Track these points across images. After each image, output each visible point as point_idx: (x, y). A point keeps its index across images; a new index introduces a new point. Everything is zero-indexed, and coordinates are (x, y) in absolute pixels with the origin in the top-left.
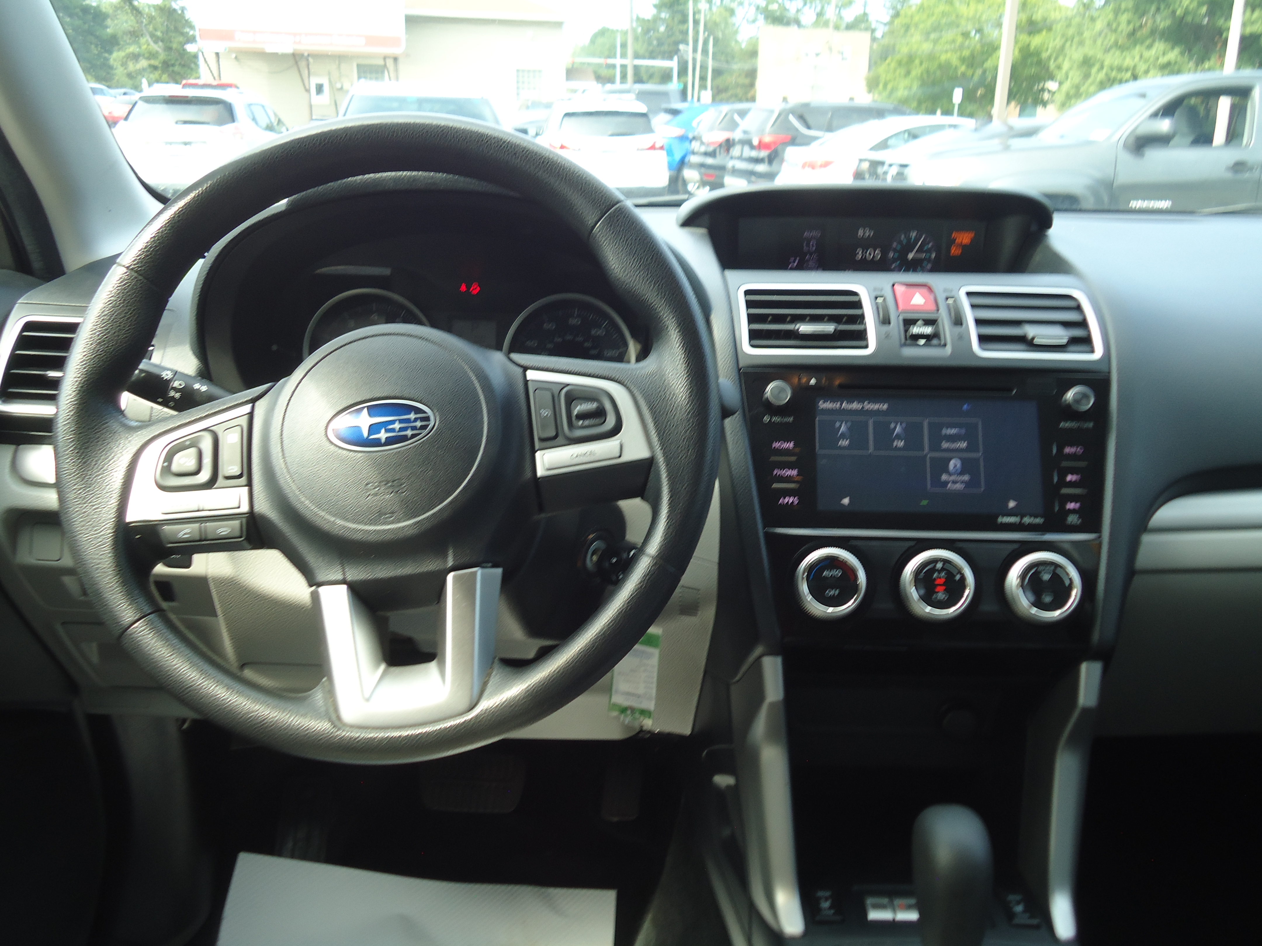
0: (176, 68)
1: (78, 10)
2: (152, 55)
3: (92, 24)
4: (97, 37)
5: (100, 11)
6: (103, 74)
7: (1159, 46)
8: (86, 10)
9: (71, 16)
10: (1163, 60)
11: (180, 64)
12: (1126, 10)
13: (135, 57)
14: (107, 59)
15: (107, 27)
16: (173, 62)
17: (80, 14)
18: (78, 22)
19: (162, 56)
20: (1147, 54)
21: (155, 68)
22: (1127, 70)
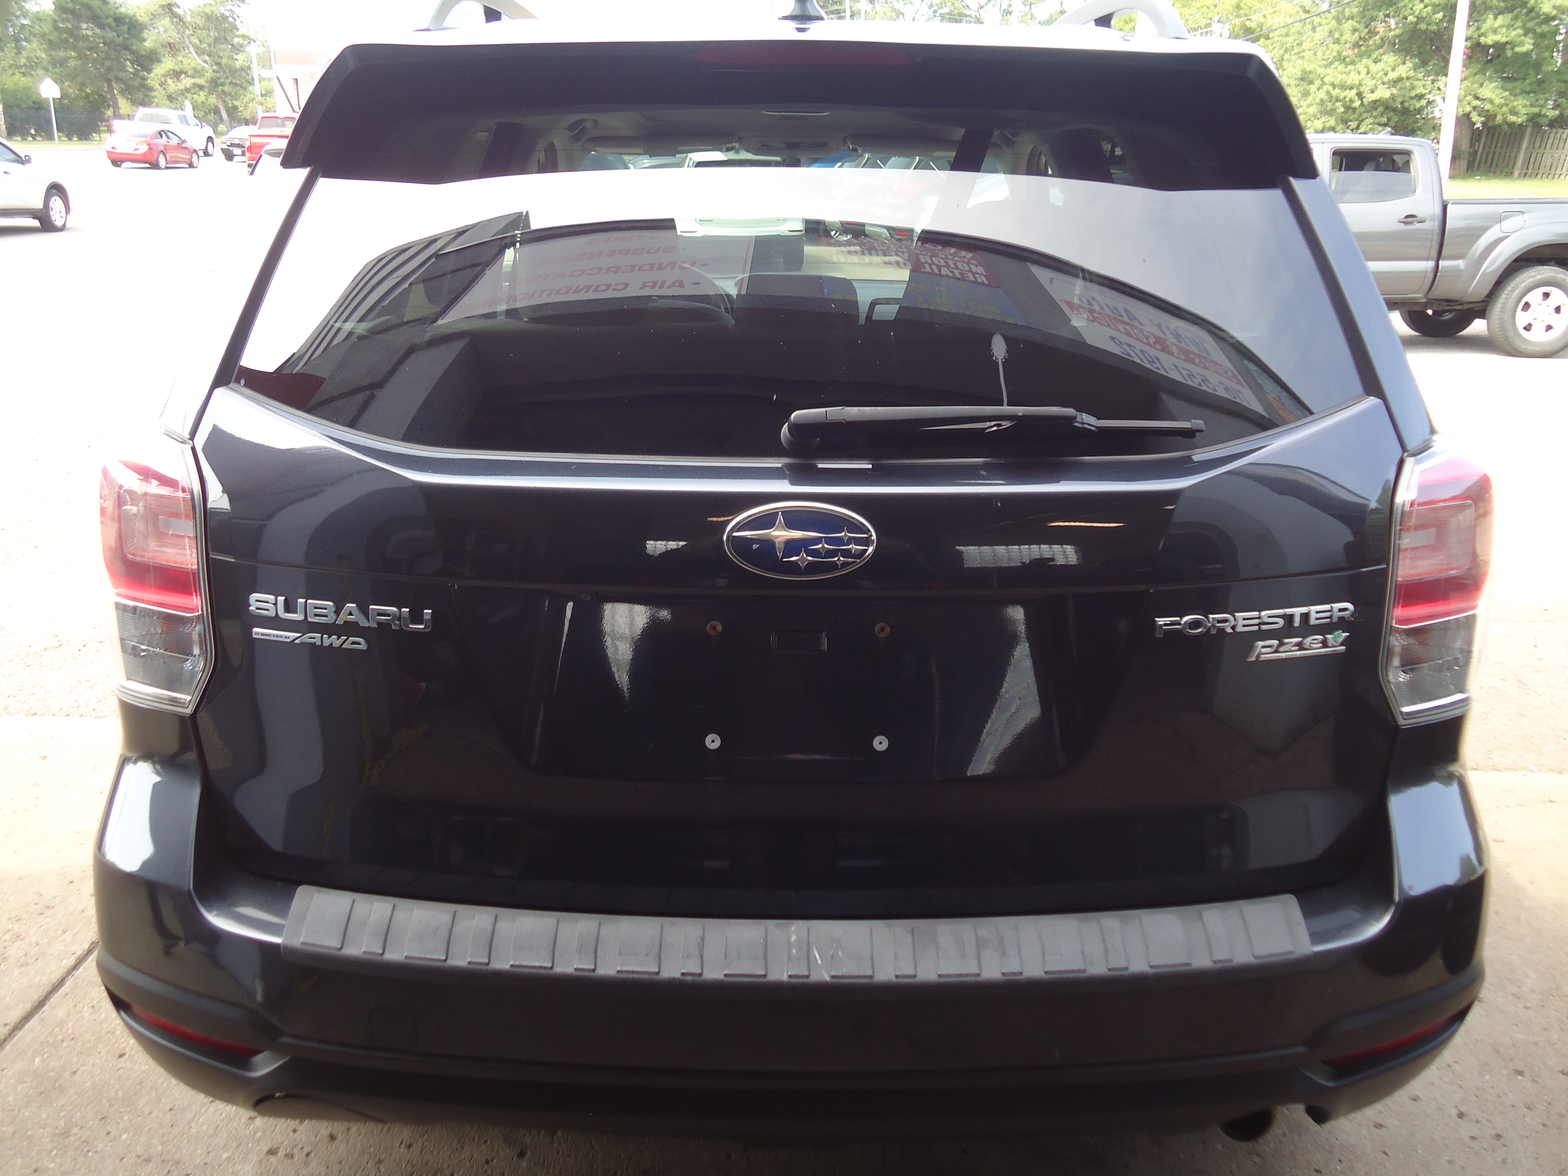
0: (227, 88)
1: (110, 20)
2: (198, 73)
3: (126, 36)
4: (133, 52)
5: (136, 21)
6: (139, 96)
7: (1390, 59)
8: (119, 20)
9: (101, 26)
10: (1392, 75)
11: (231, 82)
12: (1351, 18)
13: (177, 74)
14: (144, 79)
15: (145, 40)
16: (222, 80)
17: (113, 24)
18: (111, 35)
19: (209, 74)
20: (1374, 68)
21: (201, 87)
22: (1351, 88)
